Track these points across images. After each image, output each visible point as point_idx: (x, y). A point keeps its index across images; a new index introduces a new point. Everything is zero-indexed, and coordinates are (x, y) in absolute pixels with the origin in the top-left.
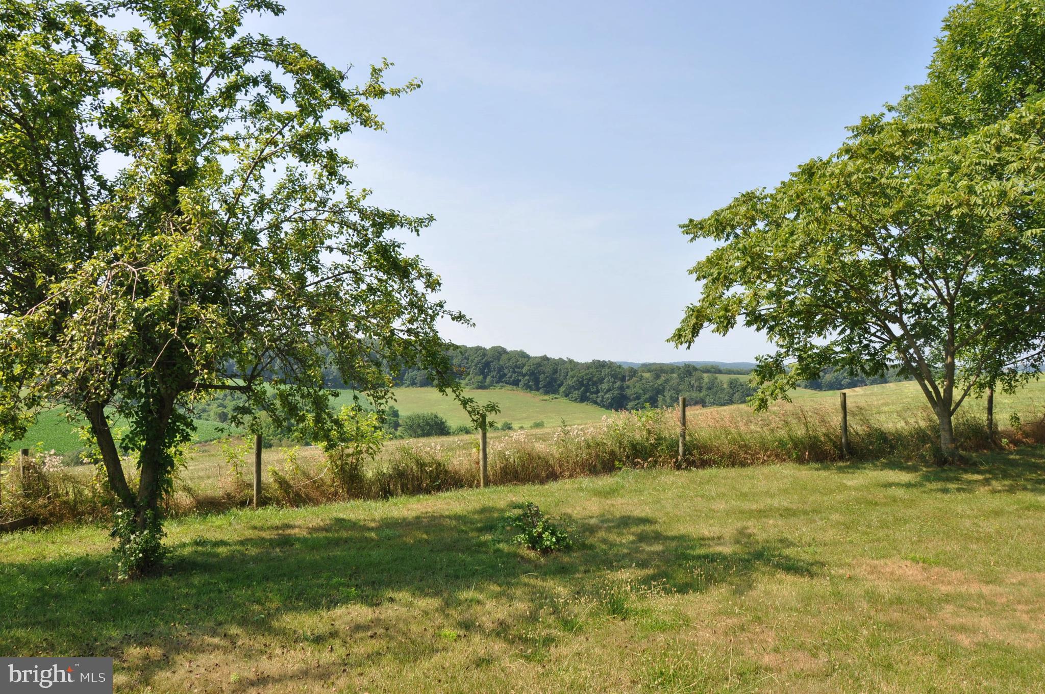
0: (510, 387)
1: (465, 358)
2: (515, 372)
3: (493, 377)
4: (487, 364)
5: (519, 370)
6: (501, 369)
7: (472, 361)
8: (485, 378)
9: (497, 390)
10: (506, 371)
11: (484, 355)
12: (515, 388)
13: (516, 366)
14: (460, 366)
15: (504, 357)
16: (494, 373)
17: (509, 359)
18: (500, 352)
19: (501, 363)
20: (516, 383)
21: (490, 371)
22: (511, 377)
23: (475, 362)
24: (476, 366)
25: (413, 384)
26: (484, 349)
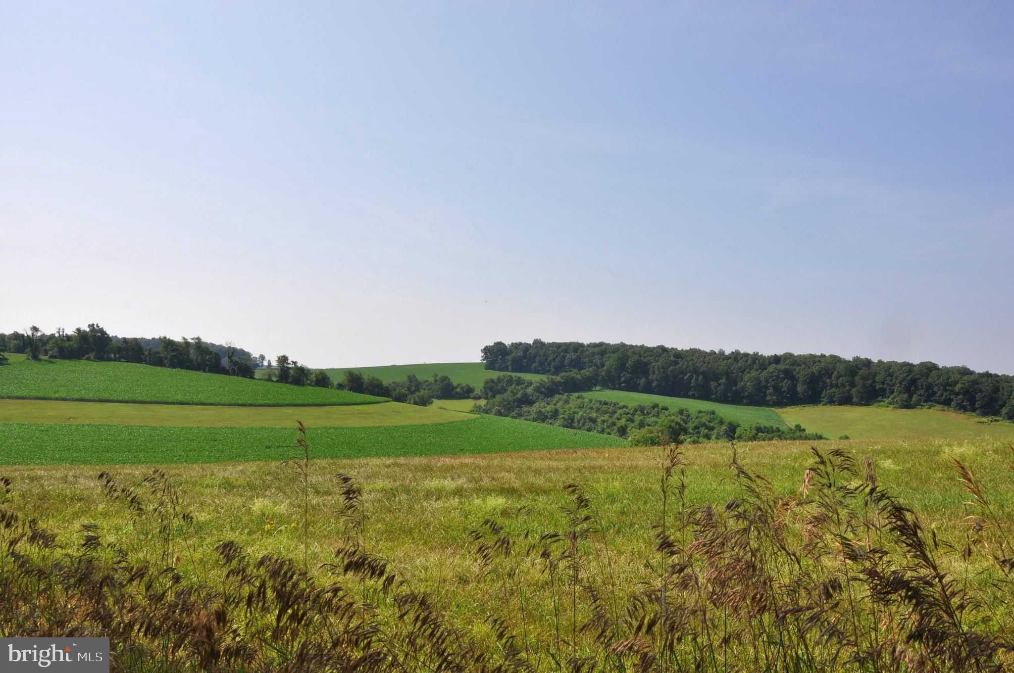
0: (940, 407)
1: (890, 375)
2: (946, 390)
3: (920, 395)
4: (914, 382)
5: (950, 388)
6: (929, 387)
7: (897, 378)
8: (911, 397)
9: (925, 409)
10: (935, 389)
11: (910, 371)
12: (946, 408)
13: (948, 384)
14: (883, 383)
15: (934, 373)
16: (922, 392)
17: (939, 376)
18: (929, 368)
19: (930, 380)
20: (947, 403)
21: (917, 389)
22: (941, 395)
23: (900, 378)
24: (901, 383)
25: (831, 402)
26: (912, 365)
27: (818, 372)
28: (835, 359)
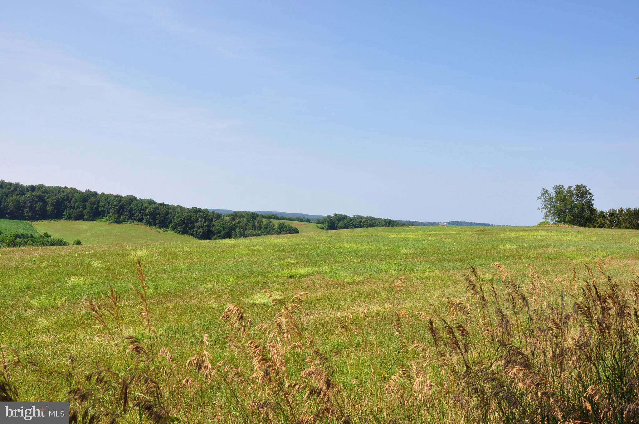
0: (136, 223)
1: (108, 202)
2: (141, 213)
3: (126, 215)
4: (122, 207)
5: (143, 212)
6: (131, 210)
7: (112, 204)
8: (120, 216)
9: (128, 224)
10: (134, 212)
11: (120, 200)
12: (140, 223)
13: (141, 209)
14: (104, 207)
15: (134, 202)
16: (127, 213)
17: (137, 204)
18: (132, 199)
19: (132, 206)
20: (140, 220)
21: (124, 211)
22: (137, 216)
23: (114, 205)
24: (114, 207)
25: (70, 218)
26: (122, 197)
27: (61, 198)
28: (74, 190)
